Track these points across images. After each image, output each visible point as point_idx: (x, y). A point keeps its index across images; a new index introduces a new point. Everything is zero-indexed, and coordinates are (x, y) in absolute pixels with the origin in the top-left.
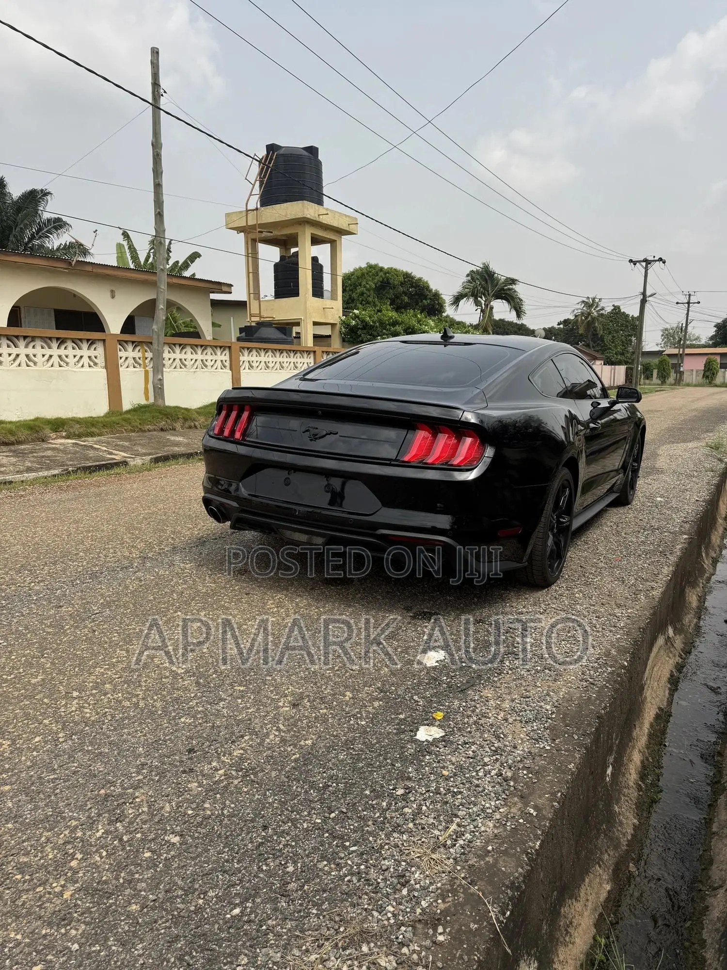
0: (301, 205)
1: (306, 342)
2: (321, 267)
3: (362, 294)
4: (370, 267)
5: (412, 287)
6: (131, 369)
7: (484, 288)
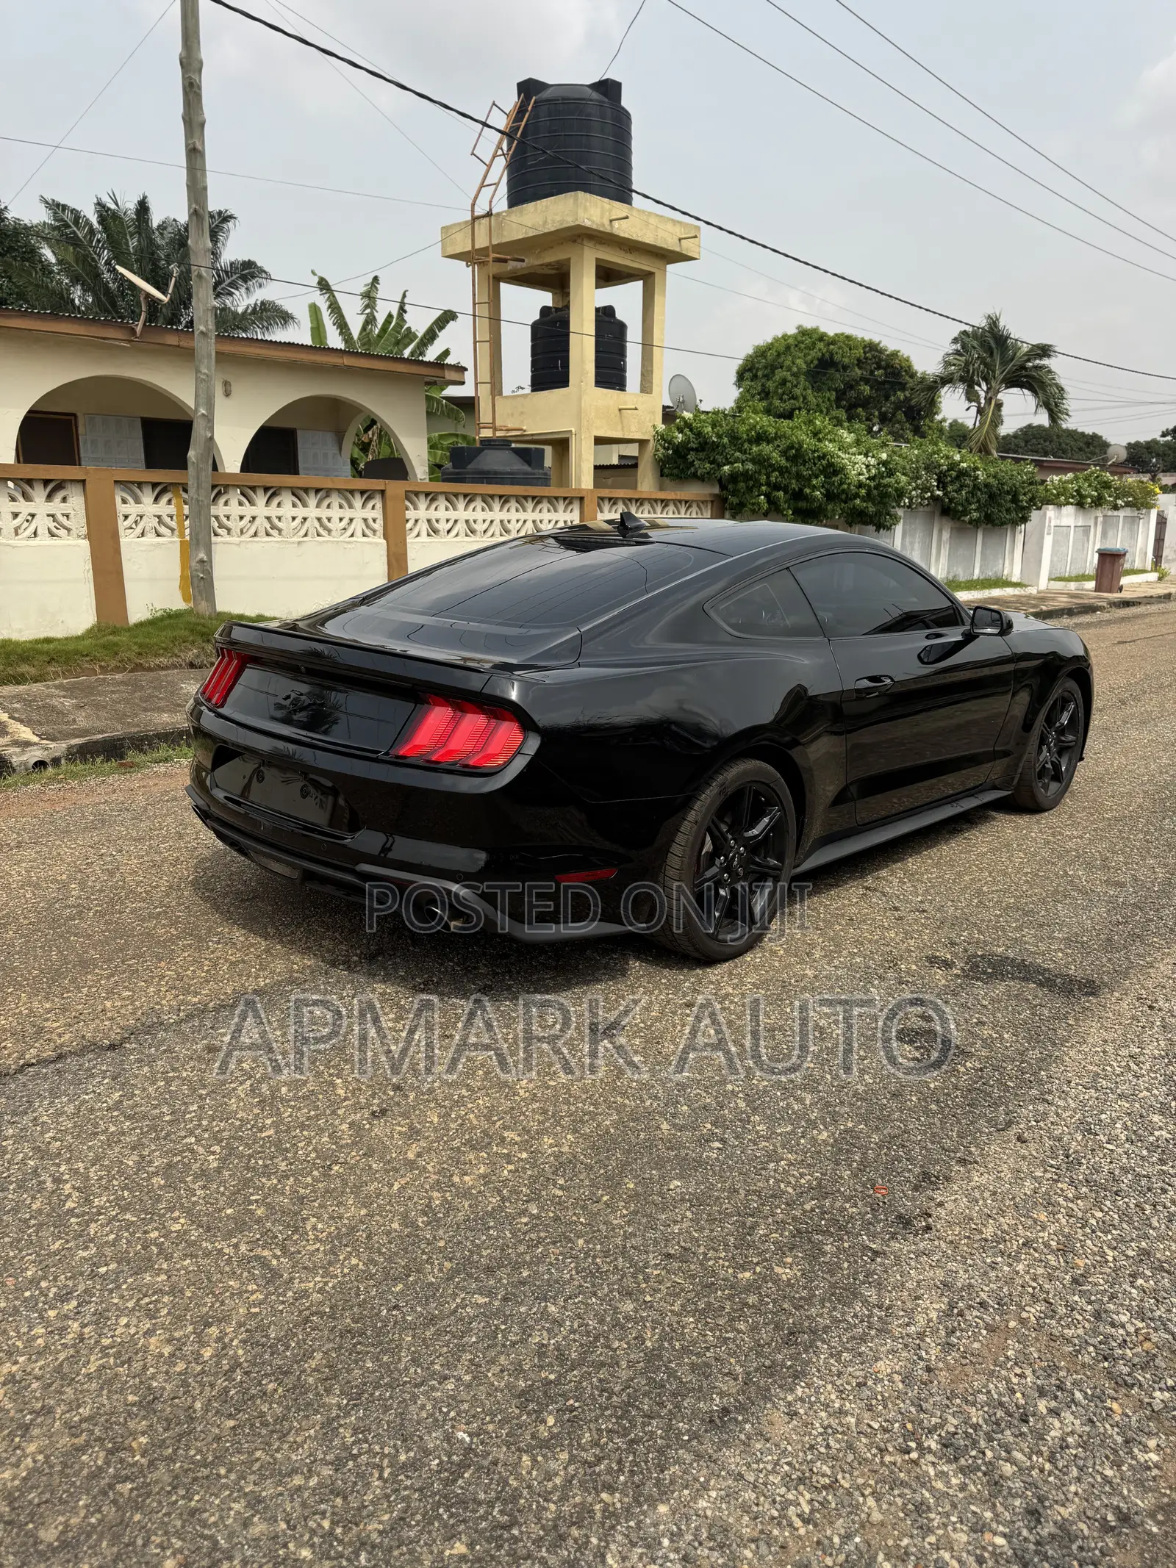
0: (571, 201)
1: (579, 480)
2: (622, 327)
3: (784, 382)
4: (804, 332)
5: (879, 368)
6: (150, 539)
7: (986, 365)
